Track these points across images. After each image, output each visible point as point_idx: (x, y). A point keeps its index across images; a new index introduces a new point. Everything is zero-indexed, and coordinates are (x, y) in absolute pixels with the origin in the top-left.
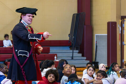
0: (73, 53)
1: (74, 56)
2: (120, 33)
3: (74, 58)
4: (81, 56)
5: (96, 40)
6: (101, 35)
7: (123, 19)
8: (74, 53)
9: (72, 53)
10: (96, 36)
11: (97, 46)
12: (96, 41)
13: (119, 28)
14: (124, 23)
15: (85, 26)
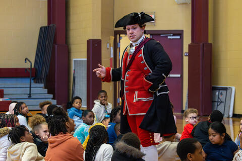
0: (30, 87)
1: (31, 93)
2: (112, 56)
3: (33, 96)
4: (47, 92)
5: (74, 68)
6: (80, 61)
7: (118, 35)
8: (32, 89)
9: (29, 89)
10: (75, 61)
11: (74, 77)
12: (74, 70)
13: (108, 49)
14: (119, 42)
15: (56, 46)
